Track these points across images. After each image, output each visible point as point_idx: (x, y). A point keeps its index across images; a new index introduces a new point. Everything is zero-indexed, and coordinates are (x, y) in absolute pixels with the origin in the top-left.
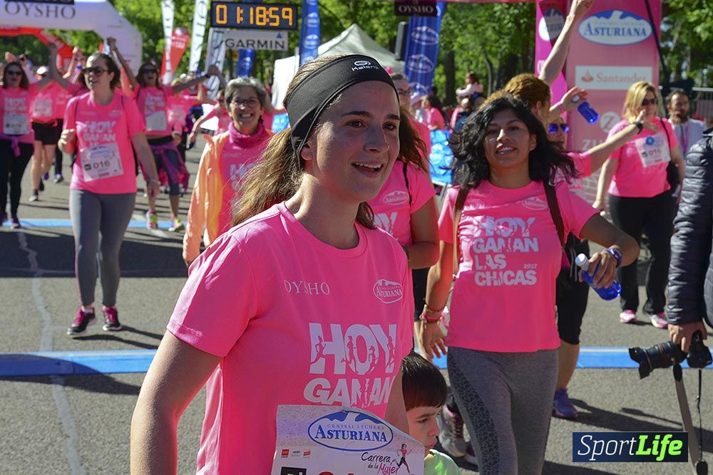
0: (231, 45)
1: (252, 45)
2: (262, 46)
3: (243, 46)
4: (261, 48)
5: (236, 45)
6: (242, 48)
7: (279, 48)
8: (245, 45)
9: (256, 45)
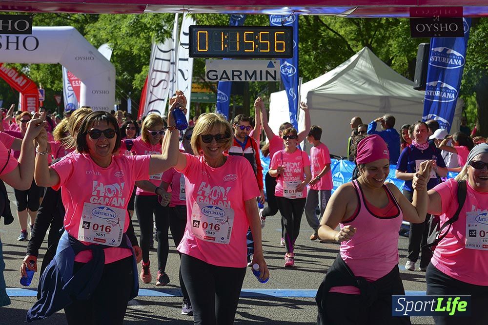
0: (215, 77)
1: (238, 76)
2: (251, 78)
3: (228, 78)
4: (248, 80)
5: (219, 78)
6: (227, 80)
7: (270, 79)
8: (231, 77)
9: (243, 77)
